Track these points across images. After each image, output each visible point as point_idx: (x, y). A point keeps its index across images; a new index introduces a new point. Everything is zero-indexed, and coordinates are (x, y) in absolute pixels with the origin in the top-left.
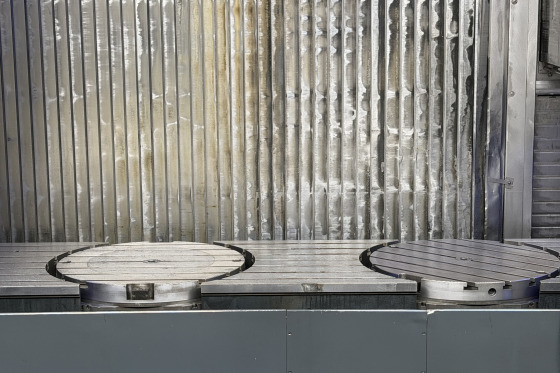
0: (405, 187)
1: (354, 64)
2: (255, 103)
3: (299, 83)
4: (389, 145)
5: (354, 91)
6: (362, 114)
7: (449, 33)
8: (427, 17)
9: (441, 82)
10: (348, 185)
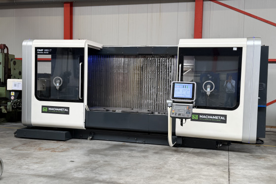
0: (160, 102)
1: (153, 82)
2: (138, 88)
3: (145, 85)
4: (158, 95)
5: (153, 86)
6: (154, 90)
7: (167, 78)
8: (164, 76)
9: (166, 86)
10: (152, 101)
